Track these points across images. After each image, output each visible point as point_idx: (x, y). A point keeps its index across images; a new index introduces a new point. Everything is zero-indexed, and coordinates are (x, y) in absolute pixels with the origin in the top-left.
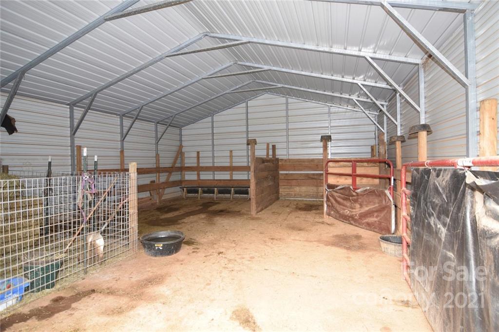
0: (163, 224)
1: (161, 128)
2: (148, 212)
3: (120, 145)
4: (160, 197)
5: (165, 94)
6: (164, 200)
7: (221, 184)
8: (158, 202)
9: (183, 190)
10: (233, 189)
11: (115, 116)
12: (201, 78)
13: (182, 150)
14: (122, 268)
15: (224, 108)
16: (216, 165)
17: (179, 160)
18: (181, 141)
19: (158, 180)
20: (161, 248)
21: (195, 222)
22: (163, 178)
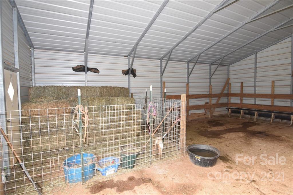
0: (209, 135)
1: (214, 67)
2: (202, 123)
3: (187, 80)
4: (212, 113)
5: (215, 43)
6: (214, 116)
7: (262, 108)
8: (210, 116)
9: (229, 110)
10: (273, 114)
11: (184, 63)
12: (244, 23)
13: (229, 81)
14: (172, 167)
15: (267, 46)
16: (257, 92)
17: (226, 89)
18: (229, 75)
19: (210, 102)
20: (199, 160)
21: (234, 139)
22: (214, 101)
